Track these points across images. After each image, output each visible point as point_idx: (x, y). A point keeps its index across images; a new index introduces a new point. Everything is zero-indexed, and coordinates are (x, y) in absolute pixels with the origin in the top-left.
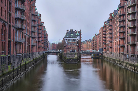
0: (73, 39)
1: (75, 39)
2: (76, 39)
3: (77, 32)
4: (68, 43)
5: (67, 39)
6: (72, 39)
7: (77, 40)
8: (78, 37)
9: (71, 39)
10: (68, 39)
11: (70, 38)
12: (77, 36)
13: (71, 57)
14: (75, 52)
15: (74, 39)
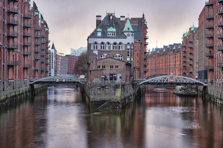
0: (115, 43)
1: (120, 43)
2: (124, 41)
3: (128, 21)
4: (101, 53)
5: (96, 43)
6: (112, 41)
7: (126, 45)
8: (129, 35)
9: (108, 43)
10: (99, 41)
11: (105, 41)
12: (126, 34)
13: (104, 97)
14: (118, 81)
15: (118, 41)
